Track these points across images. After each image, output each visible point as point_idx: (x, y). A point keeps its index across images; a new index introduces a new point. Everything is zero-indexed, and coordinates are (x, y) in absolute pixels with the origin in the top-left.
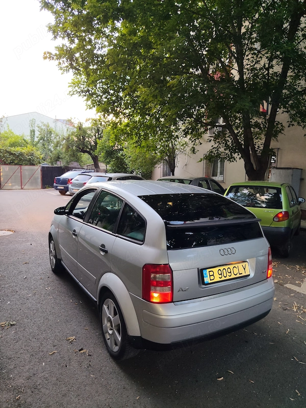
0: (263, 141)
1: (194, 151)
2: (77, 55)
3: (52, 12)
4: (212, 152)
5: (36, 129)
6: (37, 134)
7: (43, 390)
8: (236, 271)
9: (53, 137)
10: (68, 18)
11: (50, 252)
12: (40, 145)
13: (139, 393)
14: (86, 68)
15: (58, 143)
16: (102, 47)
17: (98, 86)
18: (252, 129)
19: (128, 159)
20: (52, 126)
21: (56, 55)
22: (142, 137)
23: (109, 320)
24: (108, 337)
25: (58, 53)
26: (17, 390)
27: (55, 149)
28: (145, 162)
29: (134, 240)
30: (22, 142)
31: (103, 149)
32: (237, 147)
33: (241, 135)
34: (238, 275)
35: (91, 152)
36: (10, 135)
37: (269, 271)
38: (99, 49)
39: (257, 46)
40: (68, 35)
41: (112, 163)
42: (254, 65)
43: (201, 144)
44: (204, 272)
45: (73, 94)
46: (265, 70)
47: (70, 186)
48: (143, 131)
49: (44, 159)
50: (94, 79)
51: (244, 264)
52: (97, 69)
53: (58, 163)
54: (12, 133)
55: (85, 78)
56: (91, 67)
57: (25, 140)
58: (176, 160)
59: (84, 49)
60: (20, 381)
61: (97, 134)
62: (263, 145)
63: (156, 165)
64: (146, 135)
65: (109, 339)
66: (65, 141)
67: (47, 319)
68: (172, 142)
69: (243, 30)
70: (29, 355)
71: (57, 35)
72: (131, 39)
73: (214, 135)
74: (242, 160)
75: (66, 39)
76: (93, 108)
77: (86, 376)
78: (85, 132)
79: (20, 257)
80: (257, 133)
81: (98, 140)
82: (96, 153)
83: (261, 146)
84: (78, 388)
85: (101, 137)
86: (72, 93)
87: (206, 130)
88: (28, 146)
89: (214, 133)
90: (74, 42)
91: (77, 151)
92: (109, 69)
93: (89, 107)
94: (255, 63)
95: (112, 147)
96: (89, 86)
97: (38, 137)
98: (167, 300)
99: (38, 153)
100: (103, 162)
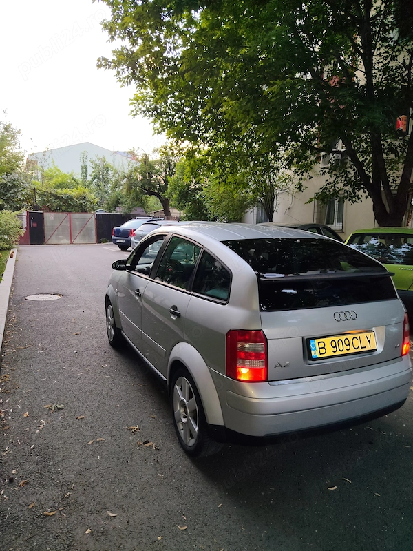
0: (401, 173)
1: (300, 187)
2: (141, 60)
3: (108, 4)
4: (326, 189)
5: (89, 165)
6: (90, 171)
7: (98, 489)
8: (357, 343)
9: (111, 175)
10: (129, 11)
11: (108, 320)
12: (93, 186)
13: (221, 500)
14: (153, 77)
15: (117, 182)
16: (174, 48)
17: (169, 102)
18: (385, 156)
19: (209, 201)
20: (109, 160)
21: (113, 61)
22: (227, 169)
23: (183, 405)
24: (181, 427)
25: (116, 59)
26: (65, 486)
27: (113, 191)
28: (232, 206)
29: (216, 298)
30: (71, 182)
31: (175, 189)
32: (362, 181)
33: (368, 164)
34: (360, 350)
35: (160, 193)
36: (55, 173)
37: (405, 346)
38: (170, 50)
39: (394, 34)
40: (130, 34)
41: (187, 208)
42: (388, 63)
43: (311, 178)
44: (312, 343)
45: (136, 114)
46: (404, 69)
47: (132, 239)
48: (229, 162)
49: (99, 205)
50: (164, 92)
51: (368, 334)
52: (167, 79)
53: (118, 209)
54: (59, 170)
55: (152, 92)
56: (160, 77)
57: (75, 180)
58: (275, 202)
59: (150, 52)
60: (69, 476)
61: (168, 170)
62: (400, 178)
63: (247, 210)
64: (233, 167)
65: (182, 430)
66: (125, 179)
67: (103, 403)
68: (270, 176)
69: (373, 13)
70: (80, 446)
71: (115, 34)
72: (214, 35)
73: (329, 165)
74: (370, 199)
75: (127, 39)
76: (163, 132)
77: (153, 475)
78: (152, 167)
79: (69, 327)
80: (392, 161)
81: (168, 177)
82: (166, 195)
83: (397, 179)
84: (143, 489)
85: (172, 173)
86: (134, 113)
87: (318, 159)
88: (79, 187)
89: (330, 162)
90: (137, 44)
91: (142, 192)
92: (183, 78)
93: (157, 131)
94: (391, 60)
95: (188, 186)
96: (157, 103)
97: (91, 176)
98: (259, 377)
99: (92, 197)
100: (175, 207)
